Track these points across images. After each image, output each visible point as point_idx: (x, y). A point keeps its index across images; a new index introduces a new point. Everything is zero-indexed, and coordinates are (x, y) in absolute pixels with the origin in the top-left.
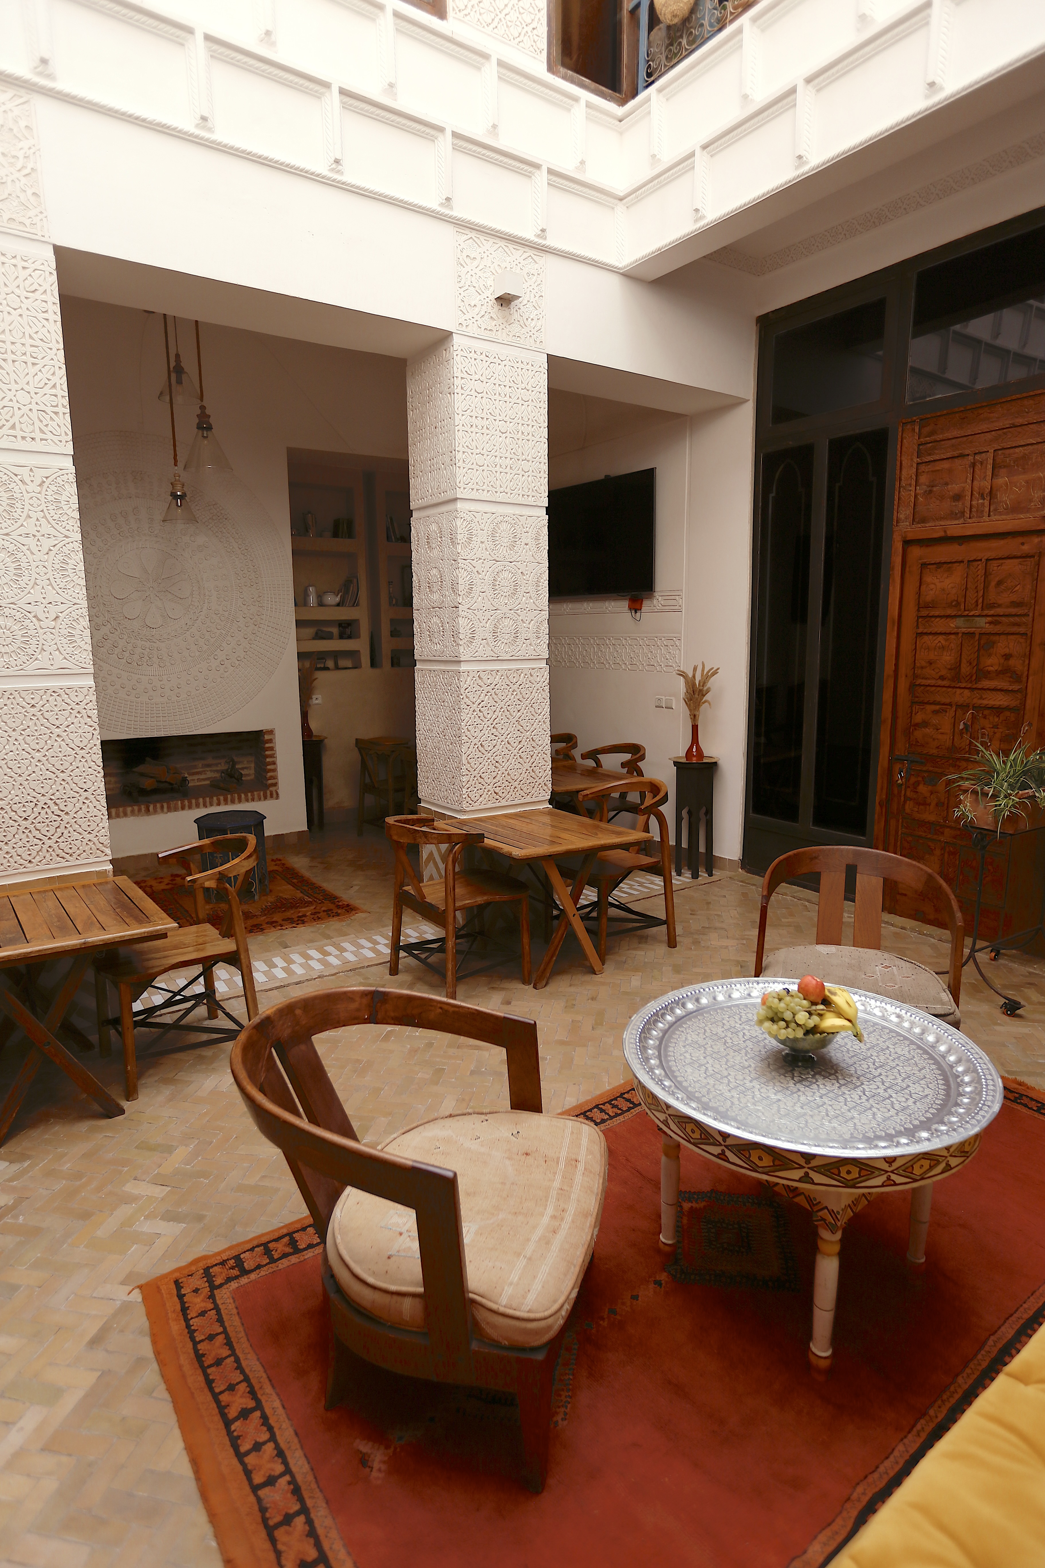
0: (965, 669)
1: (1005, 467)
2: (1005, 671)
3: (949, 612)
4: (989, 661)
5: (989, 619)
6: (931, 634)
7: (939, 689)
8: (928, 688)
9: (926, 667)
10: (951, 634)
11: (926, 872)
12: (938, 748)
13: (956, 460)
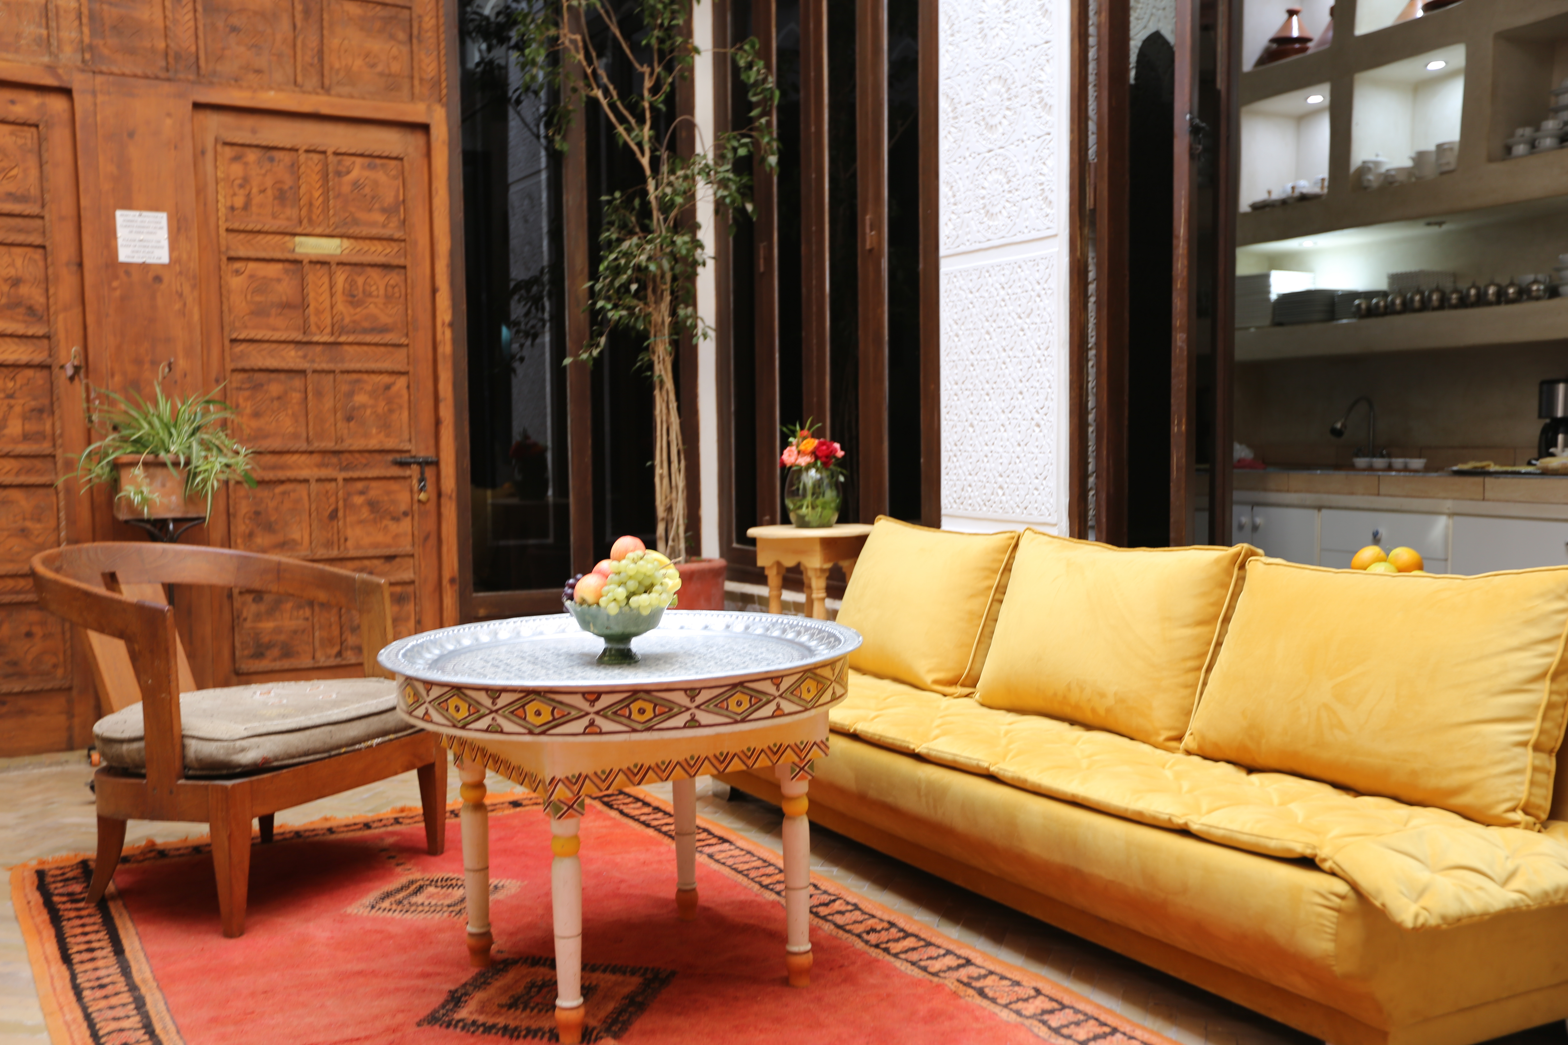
2: (14, 305)
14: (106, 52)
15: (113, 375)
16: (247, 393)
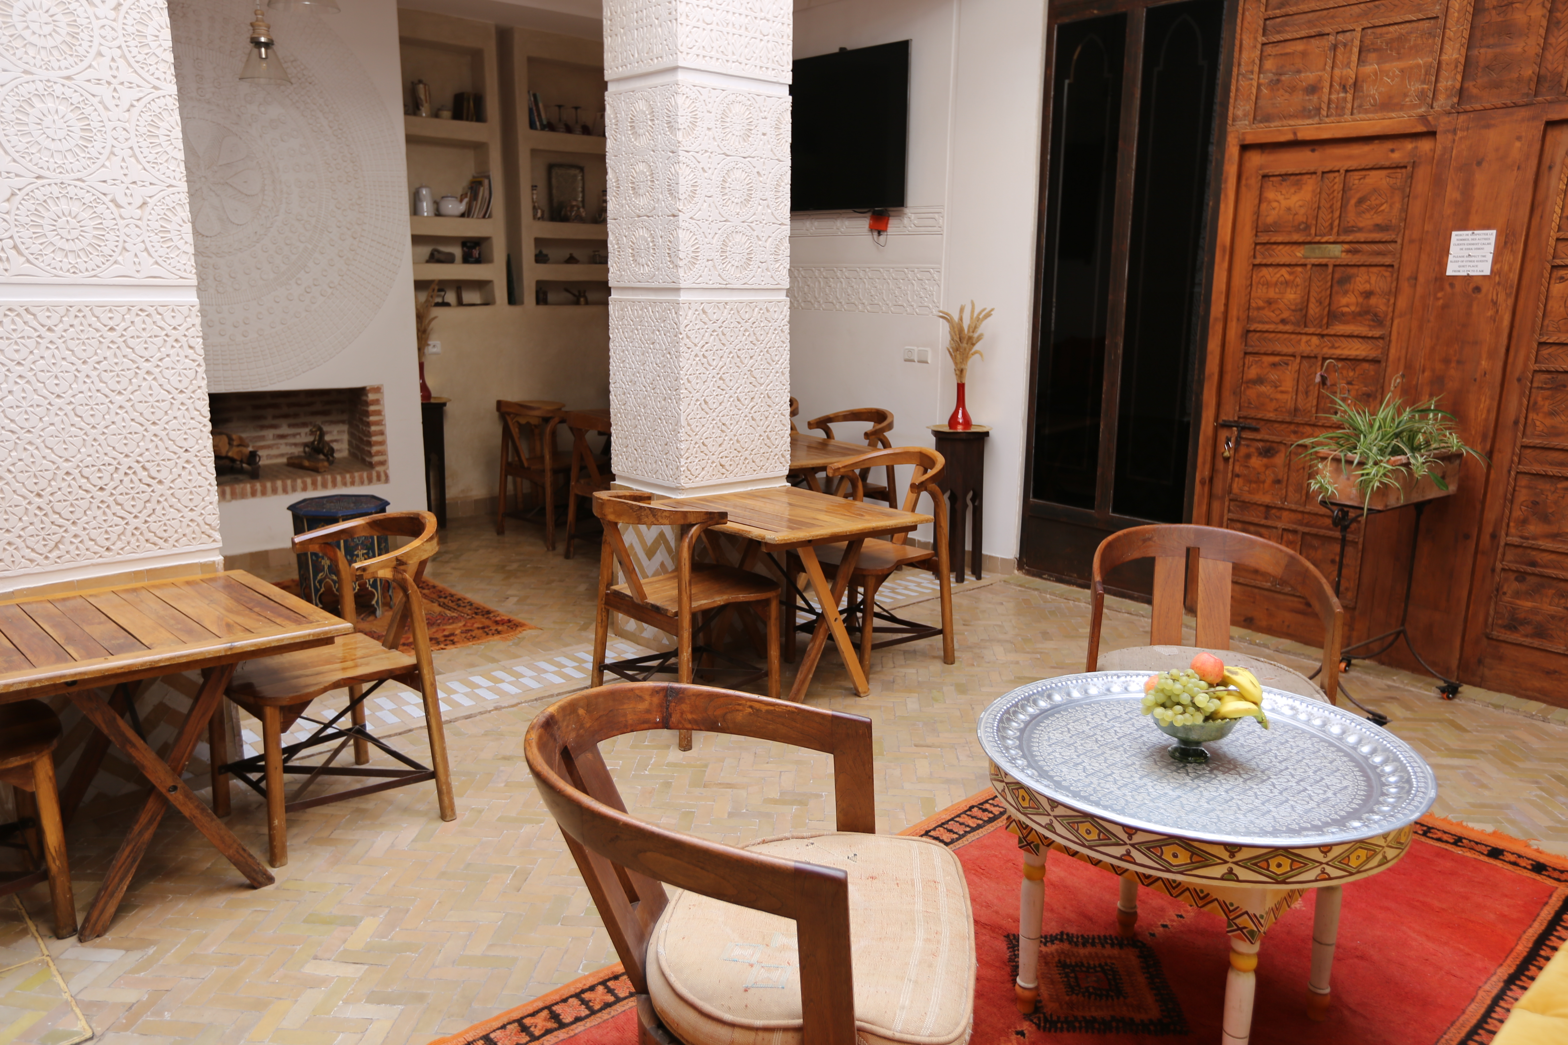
0: (1314, 309)
1: (1375, 50)
2: (1365, 313)
3: (1296, 237)
4: (1344, 301)
5: (1346, 246)
6: (1271, 265)
7: (1280, 335)
8: (1266, 335)
9: (1262, 308)
10: (1296, 265)
11: (1287, 554)
12: (1276, 410)
13: (1312, 40)
14: (1475, 91)
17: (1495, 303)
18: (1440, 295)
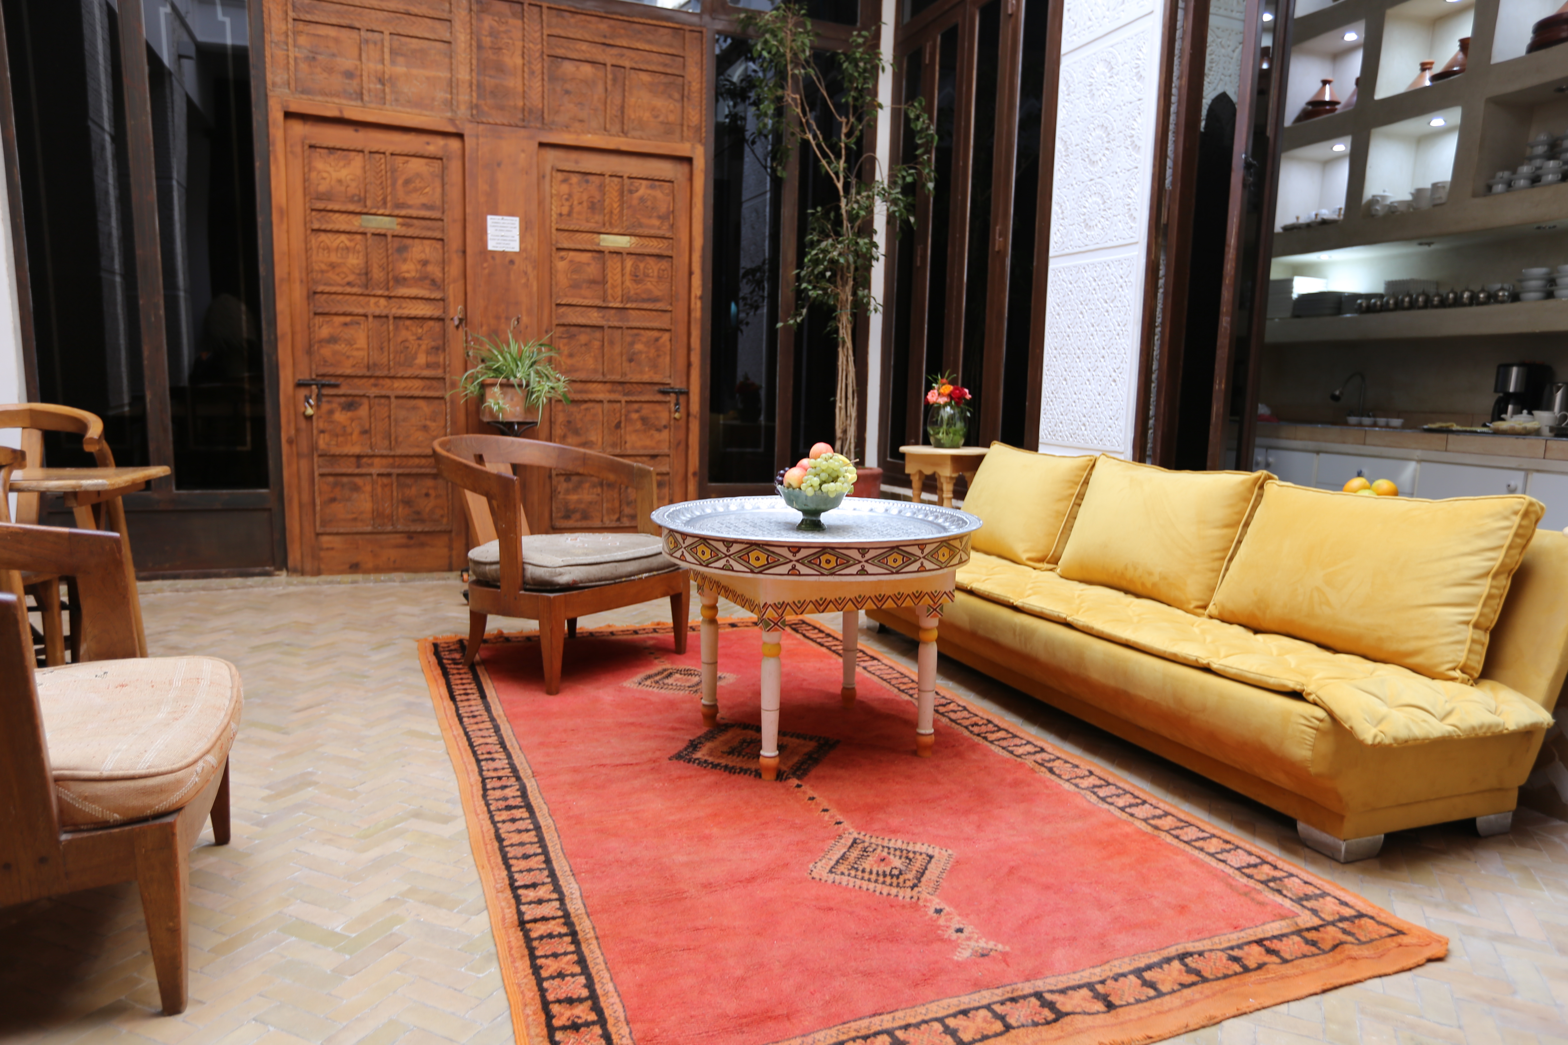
0: (377, 274)
1: (402, 55)
2: (424, 279)
3: (351, 207)
4: (404, 267)
5: (400, 220)
6: (330, 231)
7: (347, 297)
8: (333, 296)
9: (327, 272)
10: (356, 233)
12: (354, 366)
13: (343, 30)
14: (486, 109)
15: (482, 326)
16: (565, 341)
17: (526, 273)
18: (485, 265)
